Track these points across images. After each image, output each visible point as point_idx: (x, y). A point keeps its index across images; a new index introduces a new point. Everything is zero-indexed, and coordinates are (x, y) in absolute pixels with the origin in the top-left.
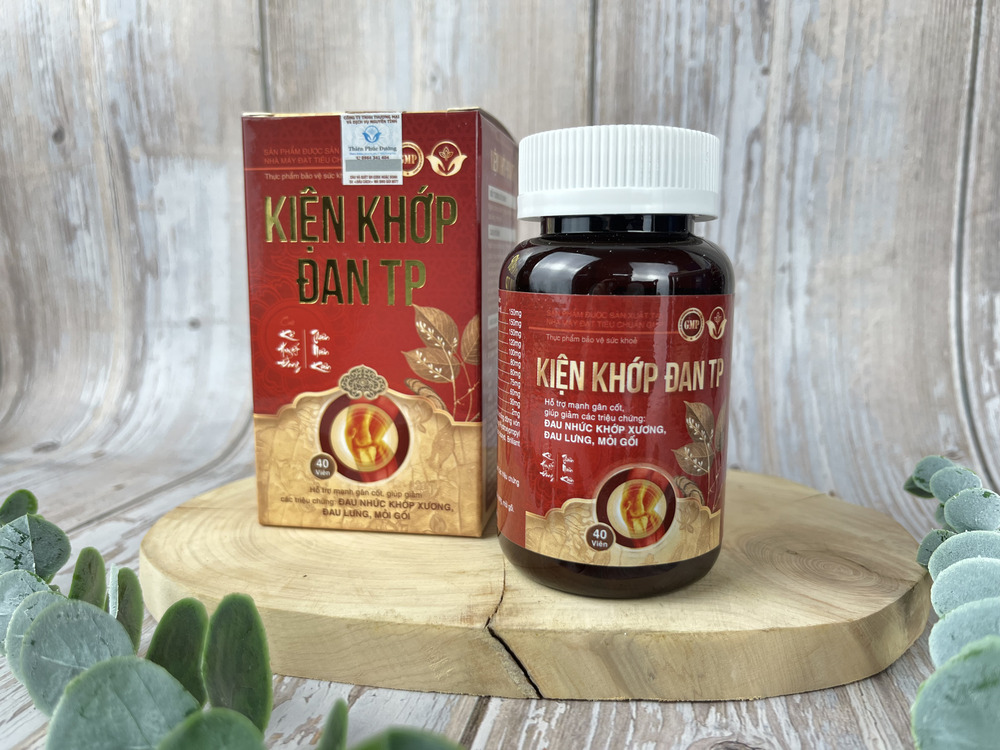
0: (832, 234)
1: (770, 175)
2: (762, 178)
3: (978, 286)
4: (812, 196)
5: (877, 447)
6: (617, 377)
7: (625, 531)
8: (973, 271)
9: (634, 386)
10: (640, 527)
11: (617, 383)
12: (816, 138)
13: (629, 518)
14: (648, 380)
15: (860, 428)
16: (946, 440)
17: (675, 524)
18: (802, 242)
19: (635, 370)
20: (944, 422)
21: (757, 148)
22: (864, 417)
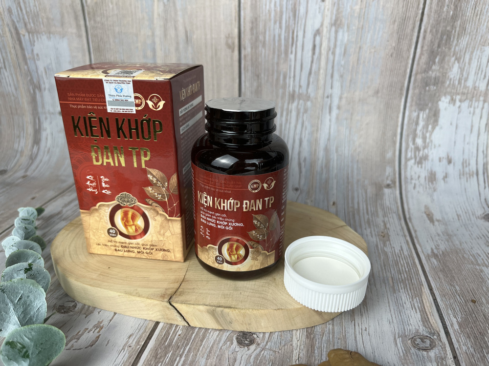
0: (351, 81)
1: (324, 52)
2: (320, 53)
3: (413, 108)
4: (343, 63)
5: (358, 181)
6: (224, 205)
7: (228, 259)
8: (412, 100)
9: (230, 208)
10: (234, 258)
11: (224, 206)
12: (346, 35)
13: (230, 255)
14: (236, 206)
15: (352, 171)
16: (387, 179)
17: (249, 258)
18: (337, 84)
19: (230, 203)
20: (389, 170)
21: (318, 38)
22: (355, 167)
